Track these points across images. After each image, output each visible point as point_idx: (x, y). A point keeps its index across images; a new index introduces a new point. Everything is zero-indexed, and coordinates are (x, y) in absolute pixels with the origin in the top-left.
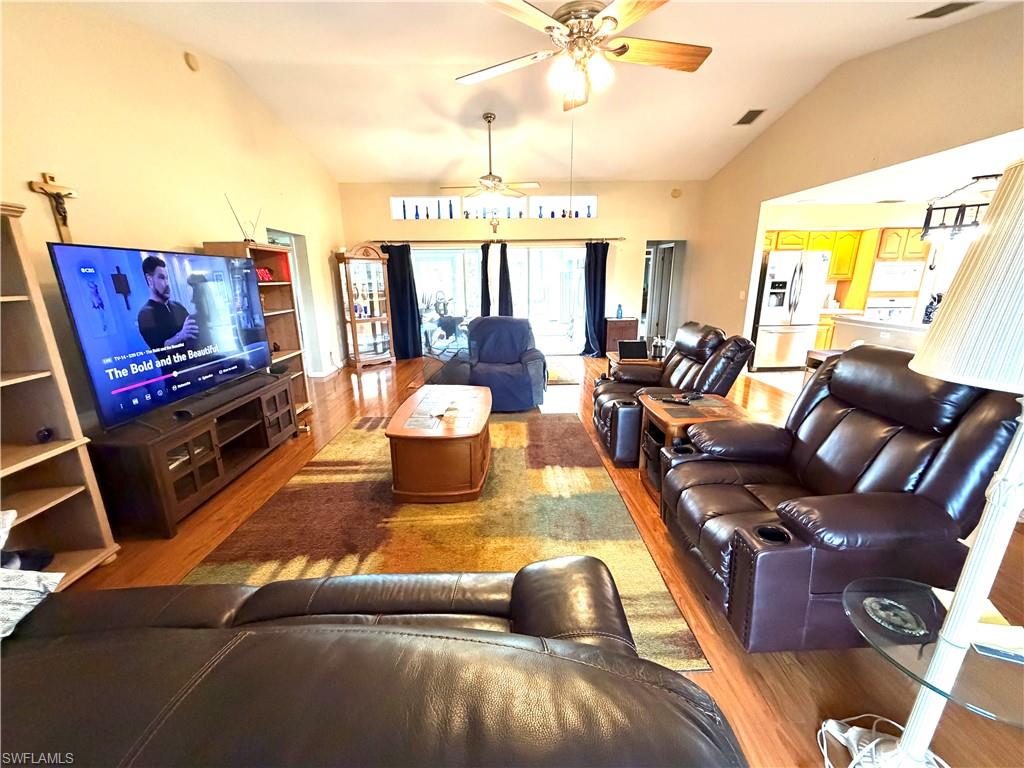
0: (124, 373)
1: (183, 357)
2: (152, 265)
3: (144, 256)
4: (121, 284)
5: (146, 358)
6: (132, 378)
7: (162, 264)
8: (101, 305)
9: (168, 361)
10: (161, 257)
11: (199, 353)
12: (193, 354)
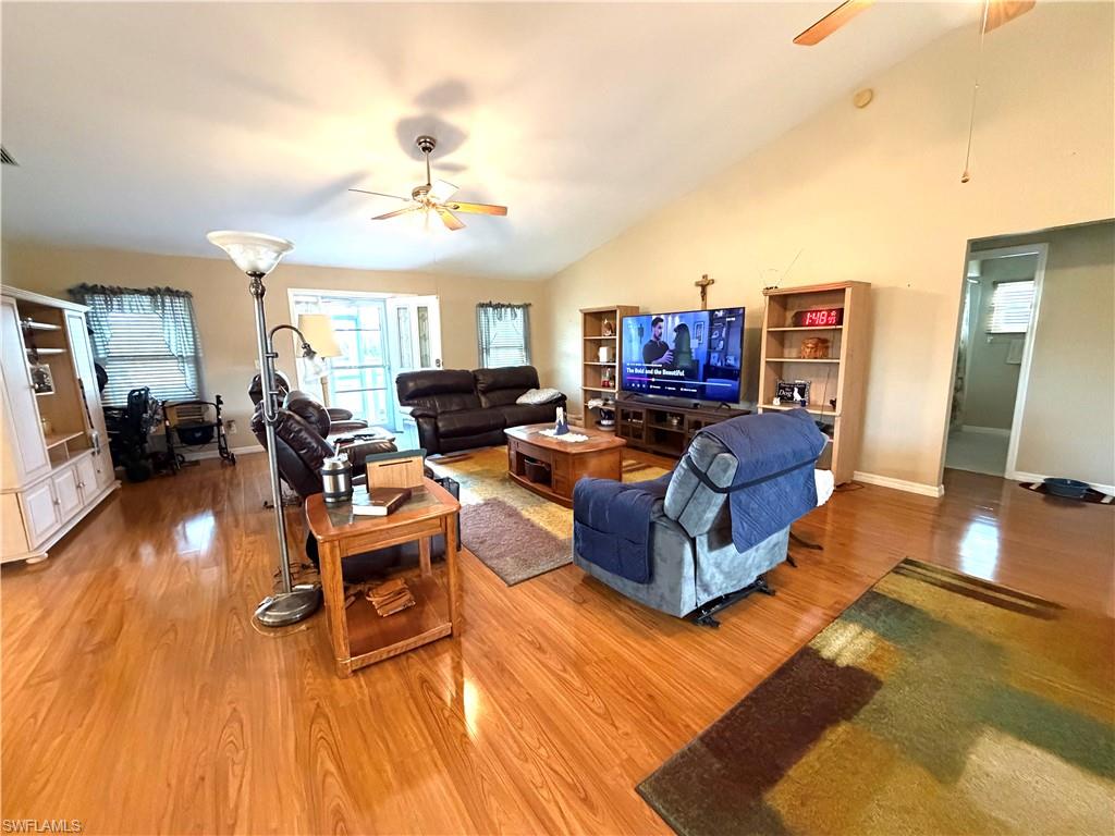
0: (633, 371)
1: (660, 373)
2: (657, 321)
3: (654, 317)
6: (634, 375)
7: (662, 320)
8: (632, 341)
11: (670, 373)
12: (665, 372)
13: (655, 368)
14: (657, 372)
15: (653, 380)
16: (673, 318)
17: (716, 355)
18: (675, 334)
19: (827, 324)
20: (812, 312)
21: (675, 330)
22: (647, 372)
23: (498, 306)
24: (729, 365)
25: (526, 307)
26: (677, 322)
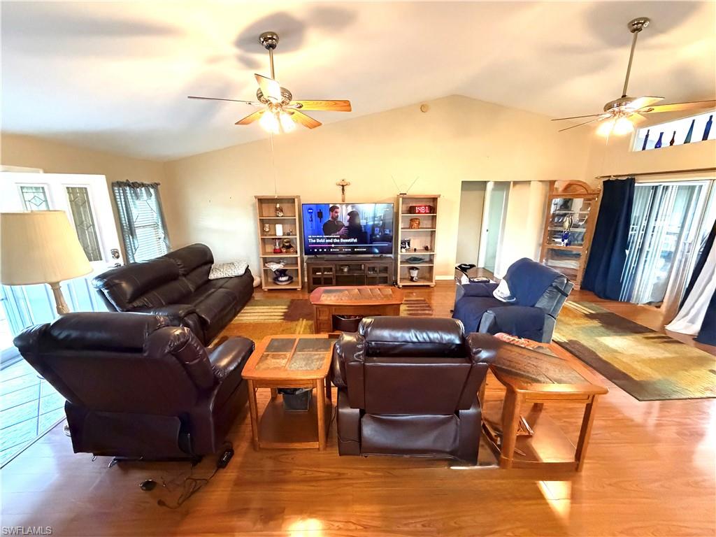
0: (314, 241)
1: (338, 241)
2: (333, 209)
3: (331, 206)
4: (320, 215)
5: (323, 238)
6: (316, 243)
7: (338, 208)
8: (312, 221)
9: (331, 241)
10: (338, 205)
11: (346, 241)
12: (342, 240)
13: (334, 238)
14: (335, 241)
15: (333, 245)
16: (347, 207)
17: (378, 229)
18: (348, 217)
19: (425, 213)
20: (418, 206)
21: (349, 214)
22: (327, 241)
23: (134, 186)
24: (386, 234)
25: (155, 186)
26: (350, 209)
